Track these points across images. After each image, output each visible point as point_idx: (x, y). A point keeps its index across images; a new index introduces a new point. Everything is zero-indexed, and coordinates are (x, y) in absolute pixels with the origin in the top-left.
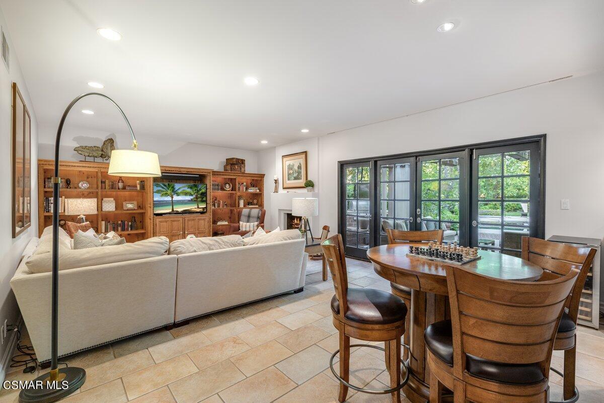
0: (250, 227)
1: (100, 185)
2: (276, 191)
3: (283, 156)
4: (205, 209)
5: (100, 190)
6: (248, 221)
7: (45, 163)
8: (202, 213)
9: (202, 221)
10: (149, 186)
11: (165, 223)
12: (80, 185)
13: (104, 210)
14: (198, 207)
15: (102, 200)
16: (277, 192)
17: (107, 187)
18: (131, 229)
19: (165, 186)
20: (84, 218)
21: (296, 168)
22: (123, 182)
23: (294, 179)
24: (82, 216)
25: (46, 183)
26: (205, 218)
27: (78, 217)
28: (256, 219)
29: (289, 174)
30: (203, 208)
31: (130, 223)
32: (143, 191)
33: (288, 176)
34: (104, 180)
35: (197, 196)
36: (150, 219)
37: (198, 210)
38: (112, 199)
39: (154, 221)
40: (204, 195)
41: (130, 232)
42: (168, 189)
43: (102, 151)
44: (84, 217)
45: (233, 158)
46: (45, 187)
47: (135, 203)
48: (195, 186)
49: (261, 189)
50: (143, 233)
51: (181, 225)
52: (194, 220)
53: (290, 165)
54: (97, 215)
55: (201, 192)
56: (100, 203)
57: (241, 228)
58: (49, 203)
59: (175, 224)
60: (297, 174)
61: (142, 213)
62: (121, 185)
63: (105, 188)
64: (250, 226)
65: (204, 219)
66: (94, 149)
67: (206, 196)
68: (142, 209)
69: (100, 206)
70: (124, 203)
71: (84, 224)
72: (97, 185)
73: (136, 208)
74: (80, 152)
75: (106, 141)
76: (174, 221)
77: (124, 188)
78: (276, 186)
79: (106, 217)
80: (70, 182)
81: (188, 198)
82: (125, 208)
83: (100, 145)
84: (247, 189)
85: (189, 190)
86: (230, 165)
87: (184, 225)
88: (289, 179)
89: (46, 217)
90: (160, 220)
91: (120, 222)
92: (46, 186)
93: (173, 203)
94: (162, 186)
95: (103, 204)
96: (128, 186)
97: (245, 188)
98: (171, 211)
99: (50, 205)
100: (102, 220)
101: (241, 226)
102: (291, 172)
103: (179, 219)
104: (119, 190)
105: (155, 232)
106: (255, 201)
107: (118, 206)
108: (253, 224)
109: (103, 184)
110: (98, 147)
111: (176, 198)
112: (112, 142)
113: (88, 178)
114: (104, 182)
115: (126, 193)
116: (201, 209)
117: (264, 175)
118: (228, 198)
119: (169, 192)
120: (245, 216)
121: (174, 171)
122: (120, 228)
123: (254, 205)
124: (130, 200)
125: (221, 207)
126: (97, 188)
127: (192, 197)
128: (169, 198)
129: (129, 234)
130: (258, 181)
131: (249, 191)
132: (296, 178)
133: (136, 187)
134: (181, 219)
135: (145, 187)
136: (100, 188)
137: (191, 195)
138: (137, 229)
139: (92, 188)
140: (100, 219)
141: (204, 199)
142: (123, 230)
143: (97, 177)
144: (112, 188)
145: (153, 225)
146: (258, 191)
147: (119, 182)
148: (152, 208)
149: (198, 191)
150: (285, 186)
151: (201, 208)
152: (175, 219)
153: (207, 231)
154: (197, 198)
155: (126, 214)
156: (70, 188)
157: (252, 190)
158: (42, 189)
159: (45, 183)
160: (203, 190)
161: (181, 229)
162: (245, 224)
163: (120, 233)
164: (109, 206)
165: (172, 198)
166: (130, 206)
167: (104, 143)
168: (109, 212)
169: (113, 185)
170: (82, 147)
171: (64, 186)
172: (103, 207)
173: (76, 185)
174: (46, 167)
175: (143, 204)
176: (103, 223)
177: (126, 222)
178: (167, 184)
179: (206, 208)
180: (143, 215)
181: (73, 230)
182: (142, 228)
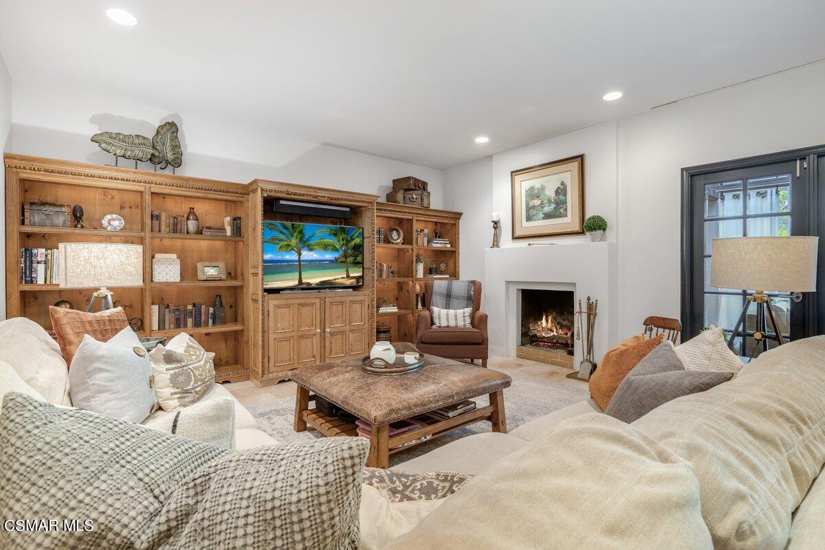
0: (456, 319)
1: (148, 221)
2: (496, 243)
3: (512, 172)
4: (361, 280)
5: (148, 233)
6: (447, 307)
7: (23, 164)
8: (355, 288)
9: (358, 306)
10: (250, 229)
11: (287, 309)
12: (105, 222)
13: (156, 279)
14: (348, 277)
15: (153, 257)
16: (498, 246)
17: (163, 228)
18: (214, 323)
19: (286, 228)
20: (110, 298)
21: (550, 193)
22: (197, 219)
23: (544, 218)
24: (104, 292)
25: (27, 214)
26: (361, 298)
27: (95, 294)
28: (464, 302)
29: (529, 208)
30: (358, 278)
31: (211, 310)
32: (237, 239)
33: (527, 211)
34: (156, 213)
35: (345, 251)
36: (255, 301)
37: (348, 282)
38: (174, 256)
39: (266, 304)
40: (359, 249)
41: (211, 329)
42: (292, 235)
43: (154, 147)
44: (109, 294)
45: (409, 178)
46: (23, 223)
47: (222, 265)
48: (343, 230)
49: (454, 243)
50: (236, 332)
51: (318, 312)
52: (342, 303)
53: (532, 188)
54: (142, 290)
55: (353, 243)
56: (148, 265)
57: (436, 321)
58: (31, 262)
59: (305, 310)
60: (553, 206)
61: (235, 288)
62: (192, 225)
63: (160, 231)
64: (456, 316)
65: (361, 302)
66: (136, 141)
67: (362, 253)
68: (235, 278)
69: (148, 270)
70: (199, 266)
71: (107, 313)
72: (143, 223)
73: (224, 277)
74: (104, 145)
75: (161, 127)
76: (303, 305)
77: (199, 232)
78: (495, 235)
79: (162, 296)
80: (82, 214)
81: (329, 256)
82: (201, 277)
83: (150, 135)
84: (429, 242)
85: (331, 240)
86: (402, 192)
87: (323, 315)
88: (529, 219)
89: (24, 294)
90: (276, 302)
91: (190, 307)
92: (27, 221)
93: (300, 266)
94: (281, 228)
95: (155, 267)
96: (209, 228)
97: (426, 239)
98: (297, 283)
99: (35, 265)
100: (153, 303)
101: (435, 315)
102: (537, 202)
103: (313, 301)
104: (189, 236)
105: (266, 329)
106: (443, 266)
107: (188, 272)
108: (461, 311)
109: (156, 223)
110: (144, 138)
111: (307, 255)
112: (173, 129)
113: (122, 208)
114: (159, 217)
115: (203, 244)
116: (353, 280)
117: (461, 214)
118: (394, 259)
119: (294, 242)
120: (440, 294)
121: (303, 195)
122: (190, 321)
123: (441, 273)
124: (212, 259)
125: (384, 277)
126: (143, 230)
127: (336, 255)
128: (293, 256)
129: (207, 334)
130: (447, 225)
131: (435, 245)
132: (548, 216)
133: (224, 230)
134: (318, 301)
135: (243, 229)
136: (148, 229)
137: (336, 250)
138: (224, 323)
139: (131, 229)
140: (148, 300)
141: (359, 259)
142: (197, 324)
143: (141, 206)
144: (175, 231)
145: (263, 315)
146: (449, 246)
147: (188, 219)
148: (260, 275)
149: (348, 242)
150: (517, 234)
151: (353, 278)
152: (307, 301)
153: (366, 326)
154: (346, 256)
155: (204, 288)
156: (82, 227)
157: (438, 244)
158: (16, 228)
159: (23, 215)
160: (358, 241)
161: (318, 323)
162: (444, 311)
163: (191, 332)
164: (168, 271)
165: (300, 254)
166: (212, 272)
167: (158, 132)
168: (168, 284)
169: (175, 225)
170: (109, 135)
171: (69, 223)
172: (155, 273)
173: (95, 224)
174: (24, 175)
175: (236, 269)
176: (155, 308)
177: (203, 307)
178: (289, 224)
179: (362, 277)
180: (236, 291)
181: (69, 332)
182: (235, 320)
